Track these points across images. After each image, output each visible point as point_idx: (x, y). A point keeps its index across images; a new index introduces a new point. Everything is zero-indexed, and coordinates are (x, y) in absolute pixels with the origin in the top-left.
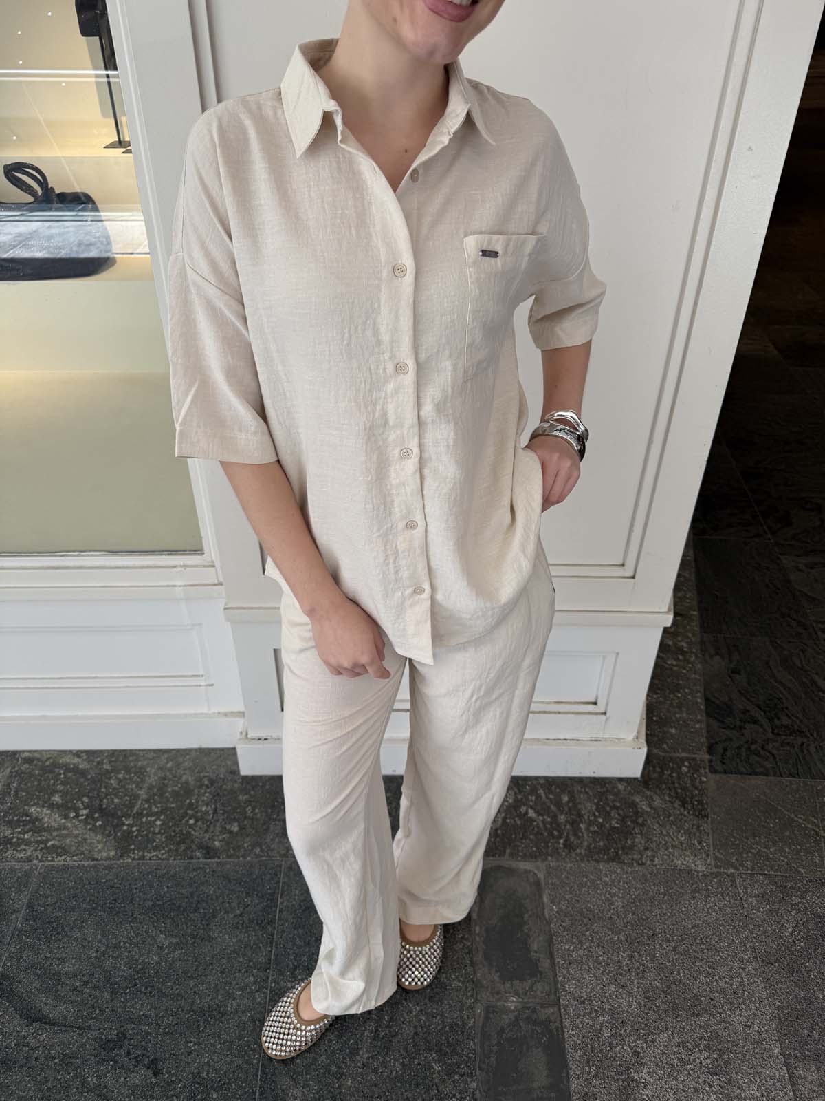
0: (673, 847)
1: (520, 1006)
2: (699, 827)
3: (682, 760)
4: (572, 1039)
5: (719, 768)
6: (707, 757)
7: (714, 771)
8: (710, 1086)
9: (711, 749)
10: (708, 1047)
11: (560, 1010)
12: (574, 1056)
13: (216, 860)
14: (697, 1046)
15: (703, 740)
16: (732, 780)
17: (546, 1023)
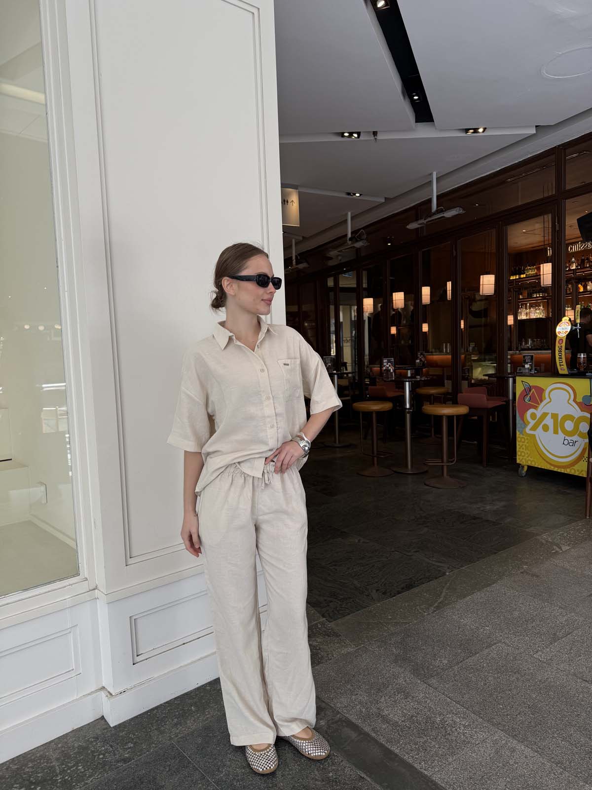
0: (337, 649)
1: (326, 722)
2: (340, 639)
3: (316, 624)
4: (353, 718)
5: (332, 620)
6: (324, 619)
7: (330, 622)
8: (409, 702)
9: (323, 616)
10: (398, 693)
11: (341, 714)
12: (359, 722)
13: (133, 761)
14: (395, 695)
15: (318, 615)
16: (339, 621)
17: (340, 720)
